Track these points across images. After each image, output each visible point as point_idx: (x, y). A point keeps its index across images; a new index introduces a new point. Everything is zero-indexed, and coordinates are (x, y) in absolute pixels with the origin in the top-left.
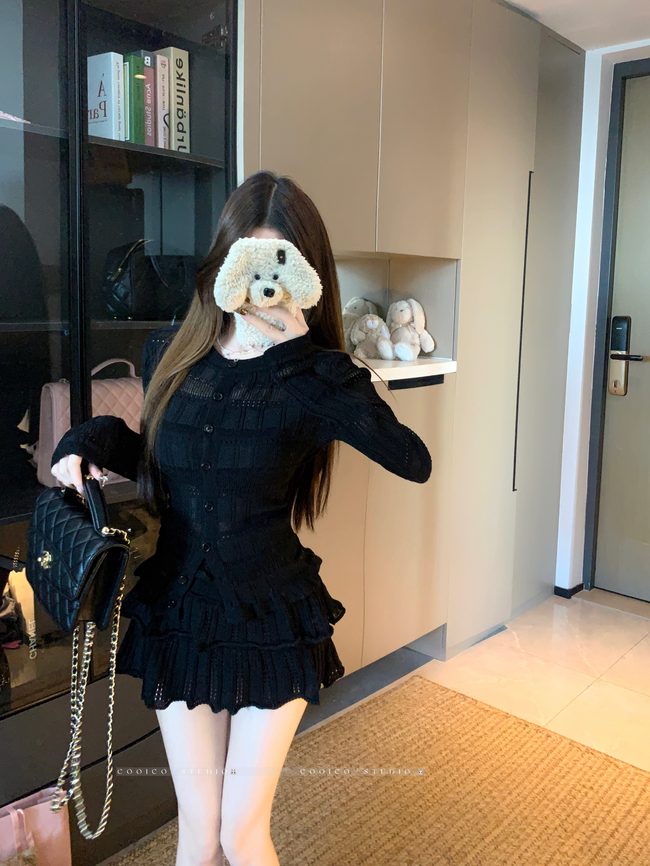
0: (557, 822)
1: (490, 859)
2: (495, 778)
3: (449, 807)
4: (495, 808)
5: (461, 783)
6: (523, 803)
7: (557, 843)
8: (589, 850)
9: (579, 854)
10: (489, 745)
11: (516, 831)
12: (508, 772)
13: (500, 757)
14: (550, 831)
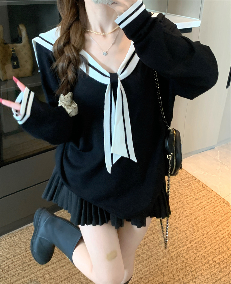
0: (217, 246)
1: (181, 257)
2: (197, 220)
3: (173, 229)
4: (192, 234)
5: (182, 219)
6: (206, 235)
7: (213, 256)
8: (226, 263)
9: (221, 263)
10: (199, 204)
11: (198, 247)
12: (204, 218)
13: (203, 211)
14: (212, 250)
